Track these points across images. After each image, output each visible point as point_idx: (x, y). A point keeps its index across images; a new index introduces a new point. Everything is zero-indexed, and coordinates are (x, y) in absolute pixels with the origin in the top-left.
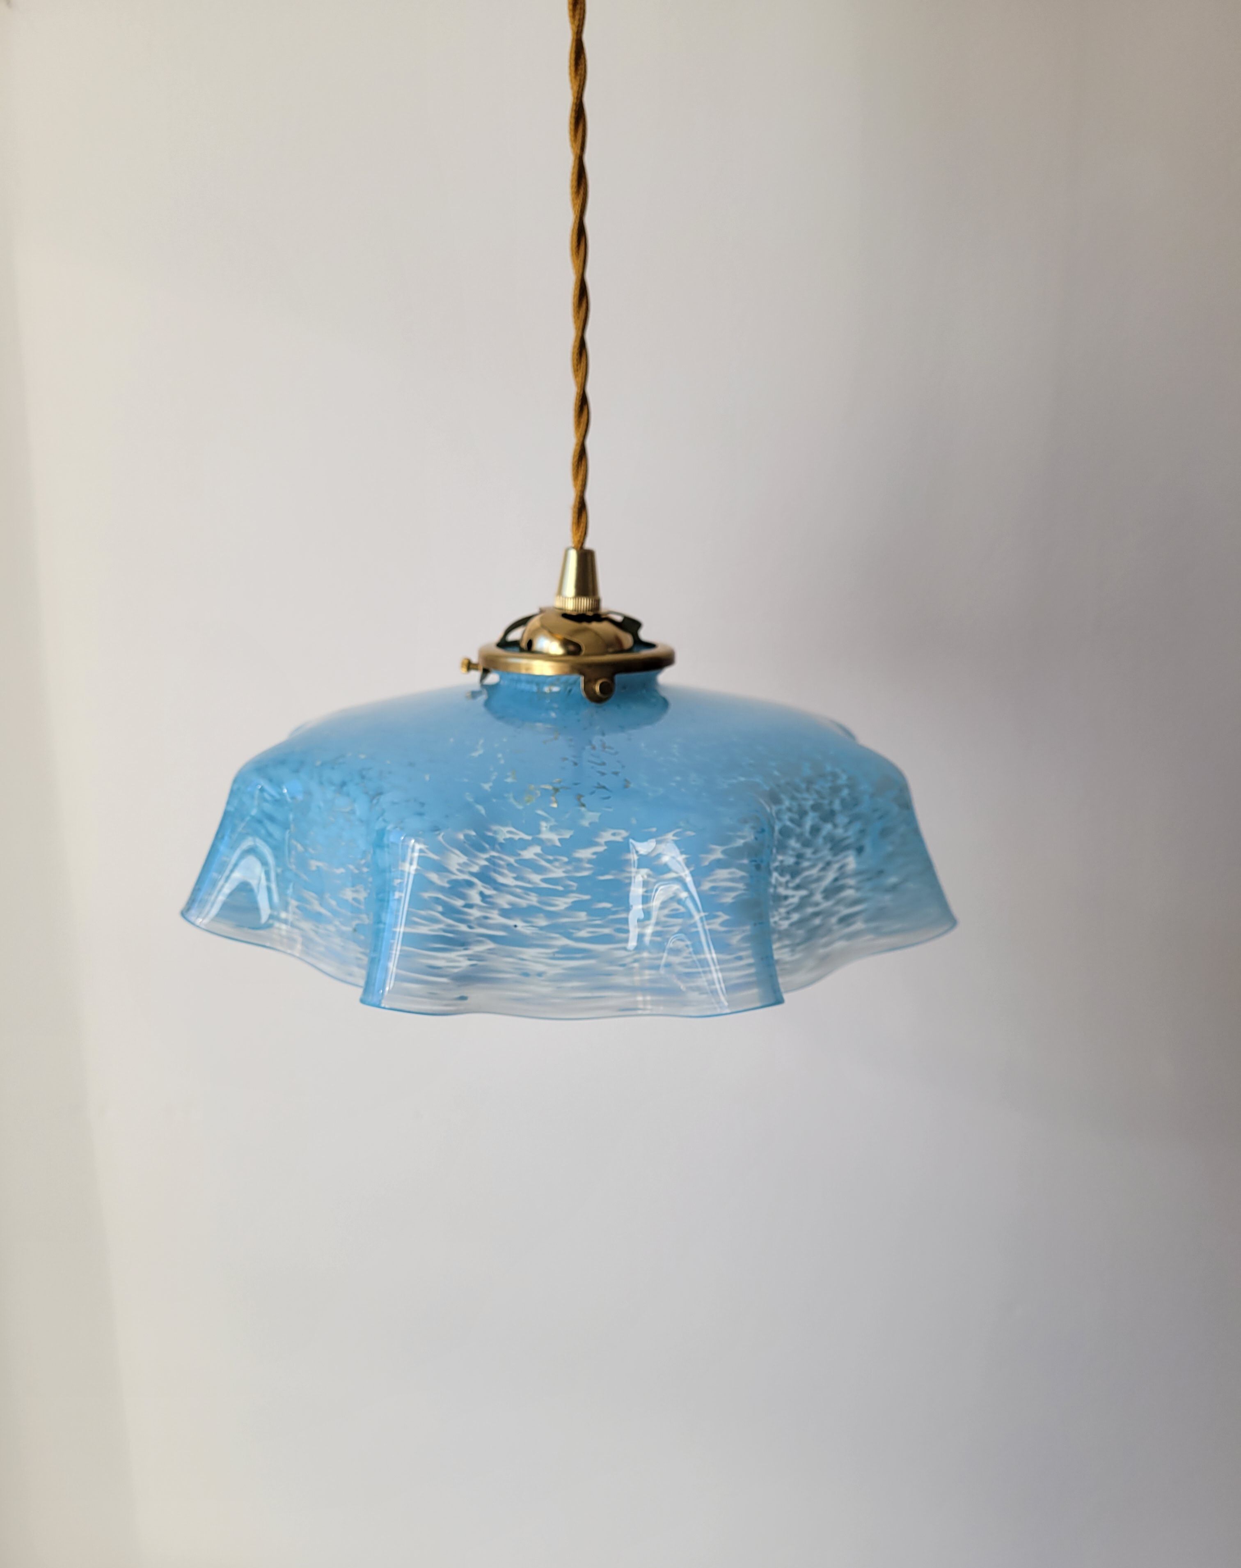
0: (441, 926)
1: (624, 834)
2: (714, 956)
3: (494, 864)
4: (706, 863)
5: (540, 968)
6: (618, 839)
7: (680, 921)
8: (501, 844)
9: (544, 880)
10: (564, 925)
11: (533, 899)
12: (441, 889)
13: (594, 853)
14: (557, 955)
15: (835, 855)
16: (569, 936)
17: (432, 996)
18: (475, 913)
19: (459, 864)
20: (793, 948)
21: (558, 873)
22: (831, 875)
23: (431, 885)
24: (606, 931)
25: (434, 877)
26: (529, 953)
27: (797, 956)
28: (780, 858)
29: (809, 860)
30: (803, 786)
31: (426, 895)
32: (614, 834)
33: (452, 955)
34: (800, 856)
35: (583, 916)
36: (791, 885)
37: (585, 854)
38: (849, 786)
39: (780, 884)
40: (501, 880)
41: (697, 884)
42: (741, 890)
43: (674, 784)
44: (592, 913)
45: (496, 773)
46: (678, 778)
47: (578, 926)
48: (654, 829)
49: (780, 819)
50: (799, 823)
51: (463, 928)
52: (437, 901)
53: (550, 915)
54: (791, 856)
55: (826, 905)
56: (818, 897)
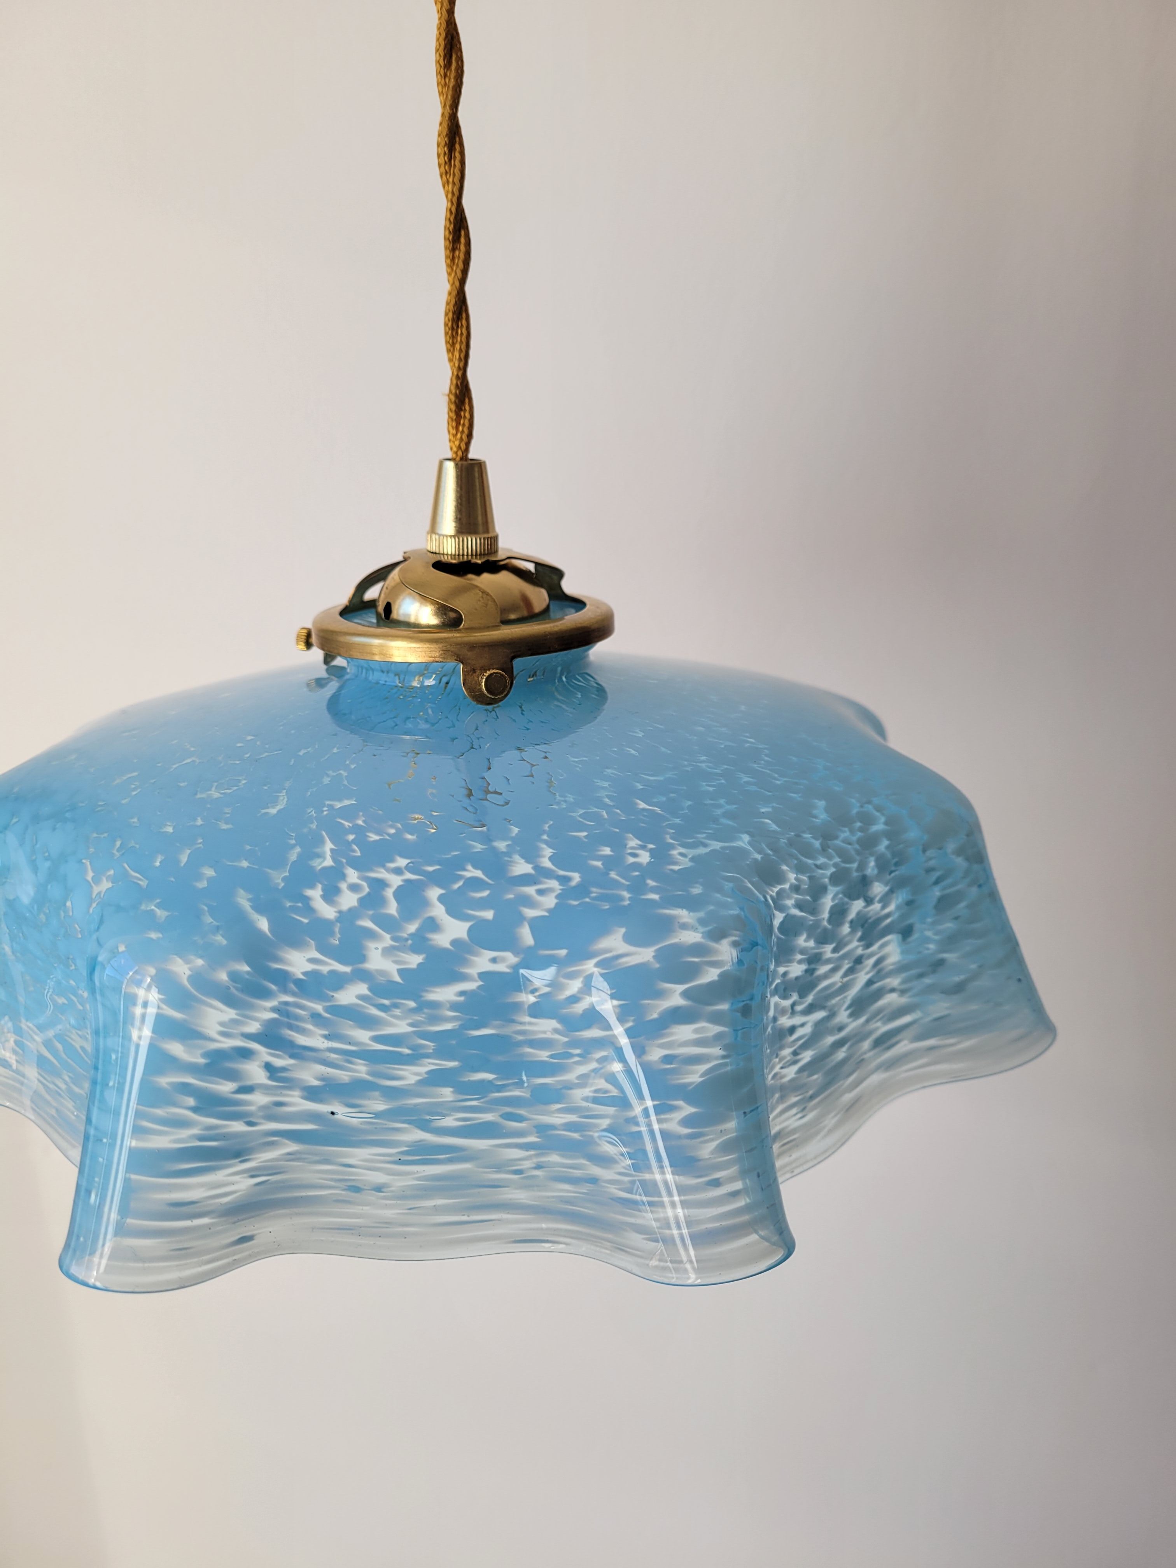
0: (195, 1131)
1: (511, 958)
2: (669, 1177)
3: (288, 1015)
4: (655, 1016)
5: (380, 1178)
6: (501, 968)
7: (611, 1110)
8: (298, 982)
9: (376, 1039)
10: (415, 1109)
11: (361, 1070)
12: (192, 1069)
13: (462, 993)
14: (404, 1158)
15: (868, 946)
16: (424, 1126)
17: (182, 1253)
18: (259, 1099)
19: (222, 1024)
20: (803, 1106)
21: (402, 1027)
22: (862, 977)
23: (169, 1063)
24: (489, 1117)
25: (176, 1049)
26: (358, 1155)
27: (811, 1116)
28: (781, 970)
29: (828, 961)
30: (817, 844)
31: (164, 1081)
32: (494, 960)
33: (219, 1176)
34: (814, 960)
35: (447, 1094)
36: (799, 1008)
37: (446, 994)
38: (888, 835)
39: (783, 1012)
40: (301, 1040)
41: (640, 1051)
42: (717, 1058)
43: (599, 864)
44: (463, 1089)
45: (298, 849)
46: (607, 851)
47: (440, 1110)
48: (563, 952)
49: (781, 909)
50: (812, 908)
51: (238, 1127)
52: (185, 1089)
53: (390, 1093)
54: (800, 962)
55: (854, 1025)
56: (843, 1016)
